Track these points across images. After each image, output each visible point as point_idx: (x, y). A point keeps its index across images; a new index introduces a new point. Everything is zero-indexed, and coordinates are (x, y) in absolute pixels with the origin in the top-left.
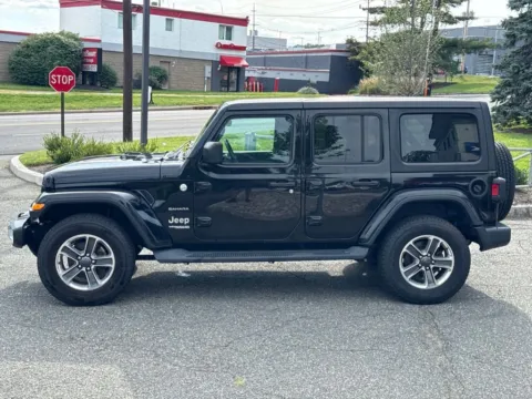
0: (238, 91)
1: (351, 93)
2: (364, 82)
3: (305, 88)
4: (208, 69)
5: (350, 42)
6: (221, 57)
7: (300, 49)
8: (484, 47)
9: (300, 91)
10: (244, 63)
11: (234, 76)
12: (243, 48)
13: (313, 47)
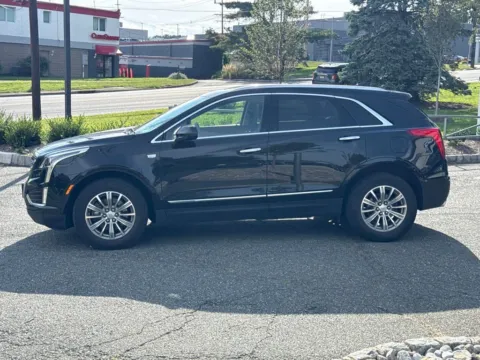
0: (113, 77)
1: (214, 78)
2: (226, 68)
3: (175, 74)
4: (85, 58)
5: (209, 32)
6: (97, 46)
7: (160, 40)
8: (323, 37)
9: (171, 76)
10: (119, 52)
11: (109, 64)
12: (116, 38)
13: (171, 37)
